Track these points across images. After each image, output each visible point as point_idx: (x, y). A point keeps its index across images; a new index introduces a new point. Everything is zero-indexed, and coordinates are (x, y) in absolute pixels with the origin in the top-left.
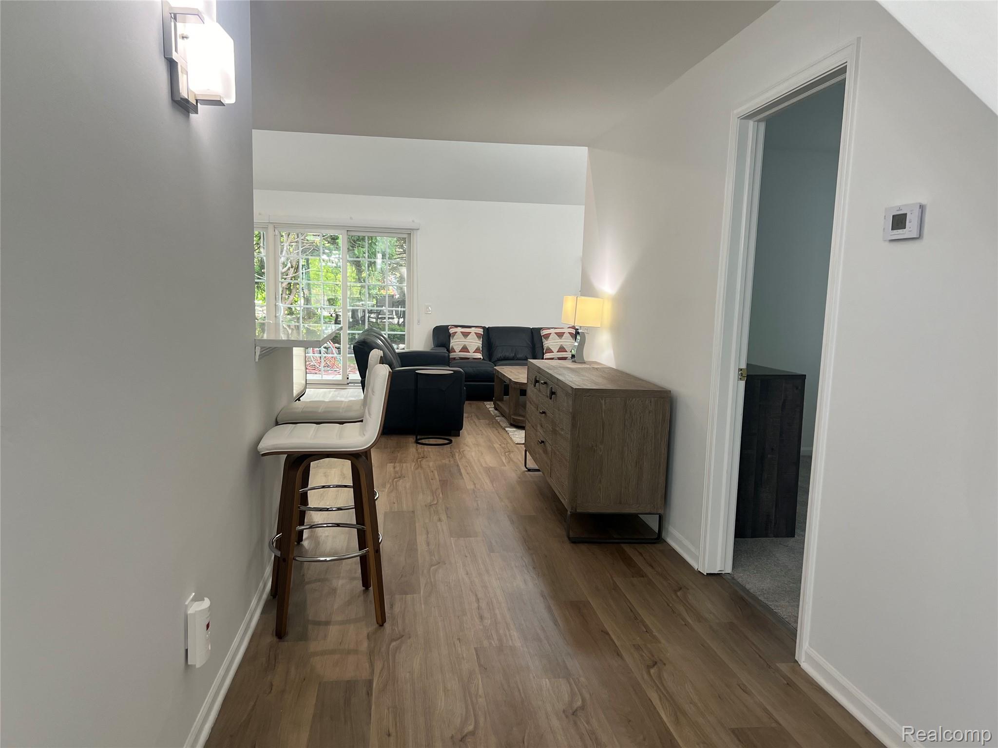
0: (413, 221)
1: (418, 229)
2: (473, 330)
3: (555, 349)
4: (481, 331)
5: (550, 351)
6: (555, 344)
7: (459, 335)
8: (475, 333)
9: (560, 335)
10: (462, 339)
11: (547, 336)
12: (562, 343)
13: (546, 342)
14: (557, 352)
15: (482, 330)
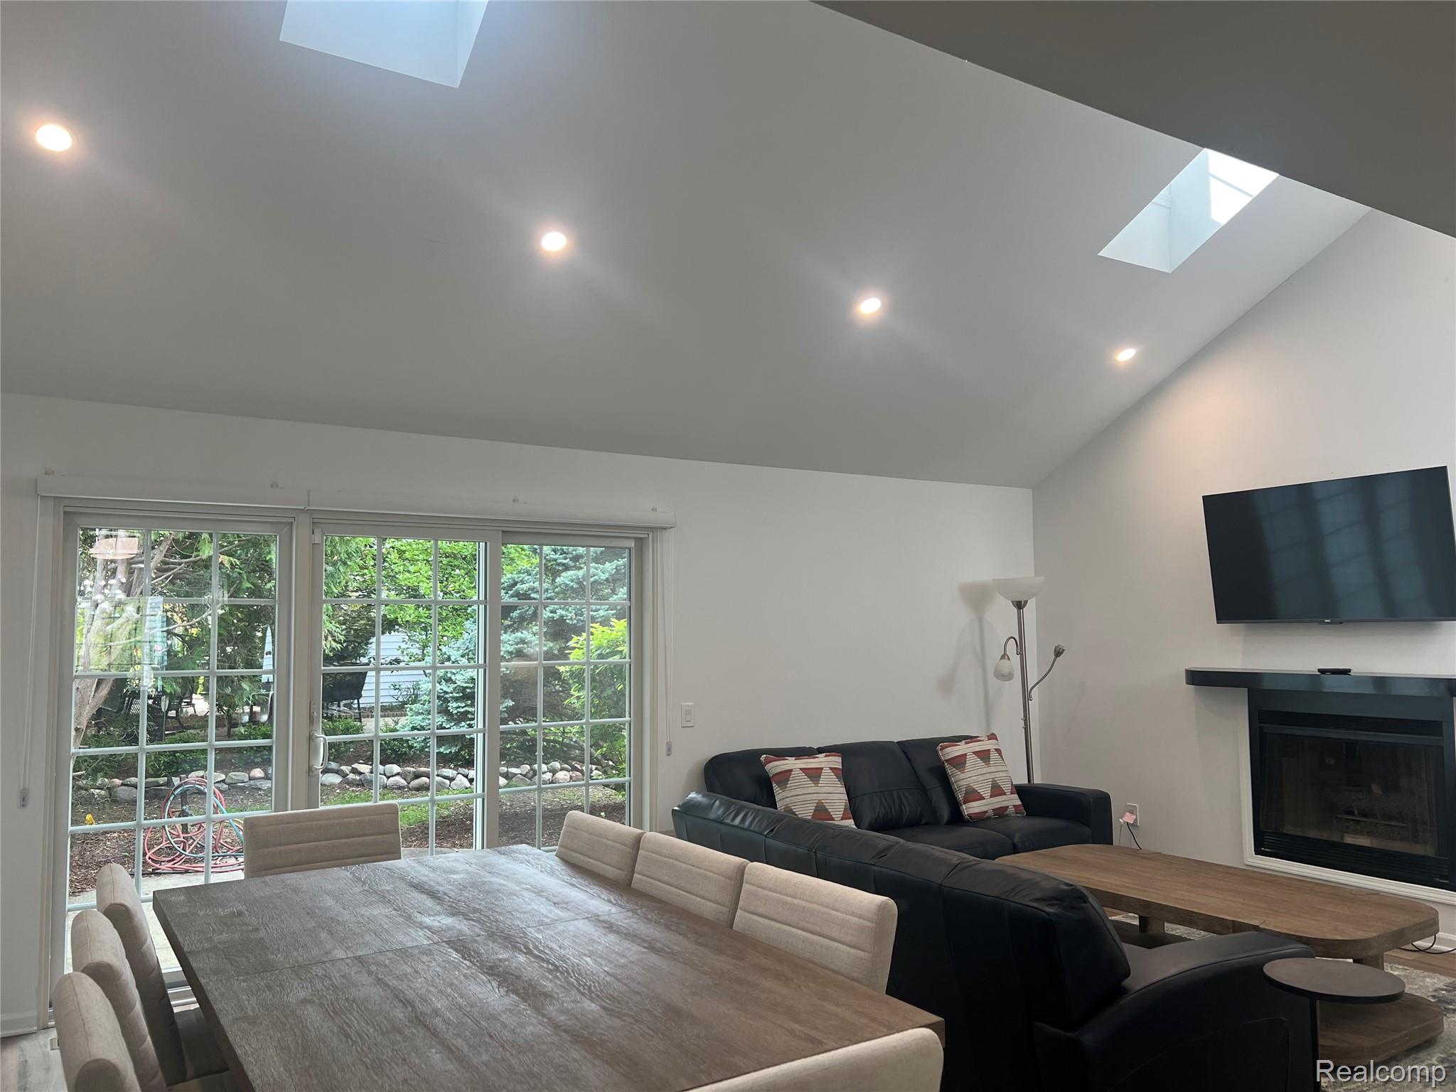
0: (654, 510)
1: (665, 529)
2: (821, 761)
3: (986, 792)
4: (836, 761)
5: (973, 795)
6: (981, 778)
7: (798, 779)
8: (831, 768)
9: (984, 756)
10: (810, 787)
11: (960, 762)
12: (993, 776)
13: (962, 776)
14: (991, 796)
15: (839, 759)
